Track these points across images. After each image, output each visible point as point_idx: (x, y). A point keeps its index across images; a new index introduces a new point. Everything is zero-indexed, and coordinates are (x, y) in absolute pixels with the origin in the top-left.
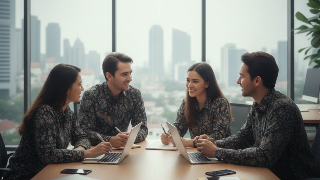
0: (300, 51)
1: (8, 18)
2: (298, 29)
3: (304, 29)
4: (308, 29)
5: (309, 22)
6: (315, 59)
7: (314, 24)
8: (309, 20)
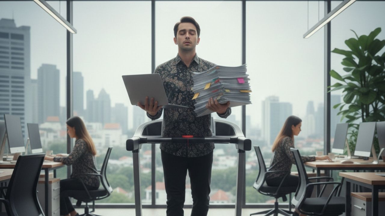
0: (335, 107)
1: (22, 68)
2: (333, 86)
3: (338, 86)
4: (342, 86)
5: (343, 80)
6: (346, 114)
7: (348, 81)
8: (343, 78)
